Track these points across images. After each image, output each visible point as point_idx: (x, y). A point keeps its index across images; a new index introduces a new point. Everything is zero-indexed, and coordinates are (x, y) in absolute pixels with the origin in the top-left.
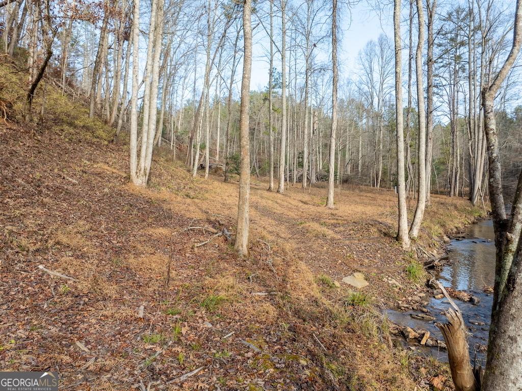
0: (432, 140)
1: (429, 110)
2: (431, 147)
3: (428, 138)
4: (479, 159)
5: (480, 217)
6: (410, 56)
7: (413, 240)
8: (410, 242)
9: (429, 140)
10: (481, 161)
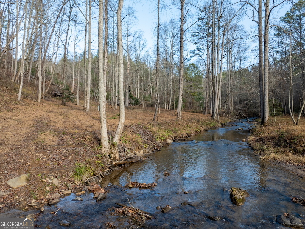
0: (182, 80)
1: (181, 61)
2: (182, 84)
3: (181, 78)
4: (217, 93)
5: (214, 127)
6: (158, 24)
7: (113, 144)
8: (109, 146)
9: (181, 80)
10: (218, 94)
